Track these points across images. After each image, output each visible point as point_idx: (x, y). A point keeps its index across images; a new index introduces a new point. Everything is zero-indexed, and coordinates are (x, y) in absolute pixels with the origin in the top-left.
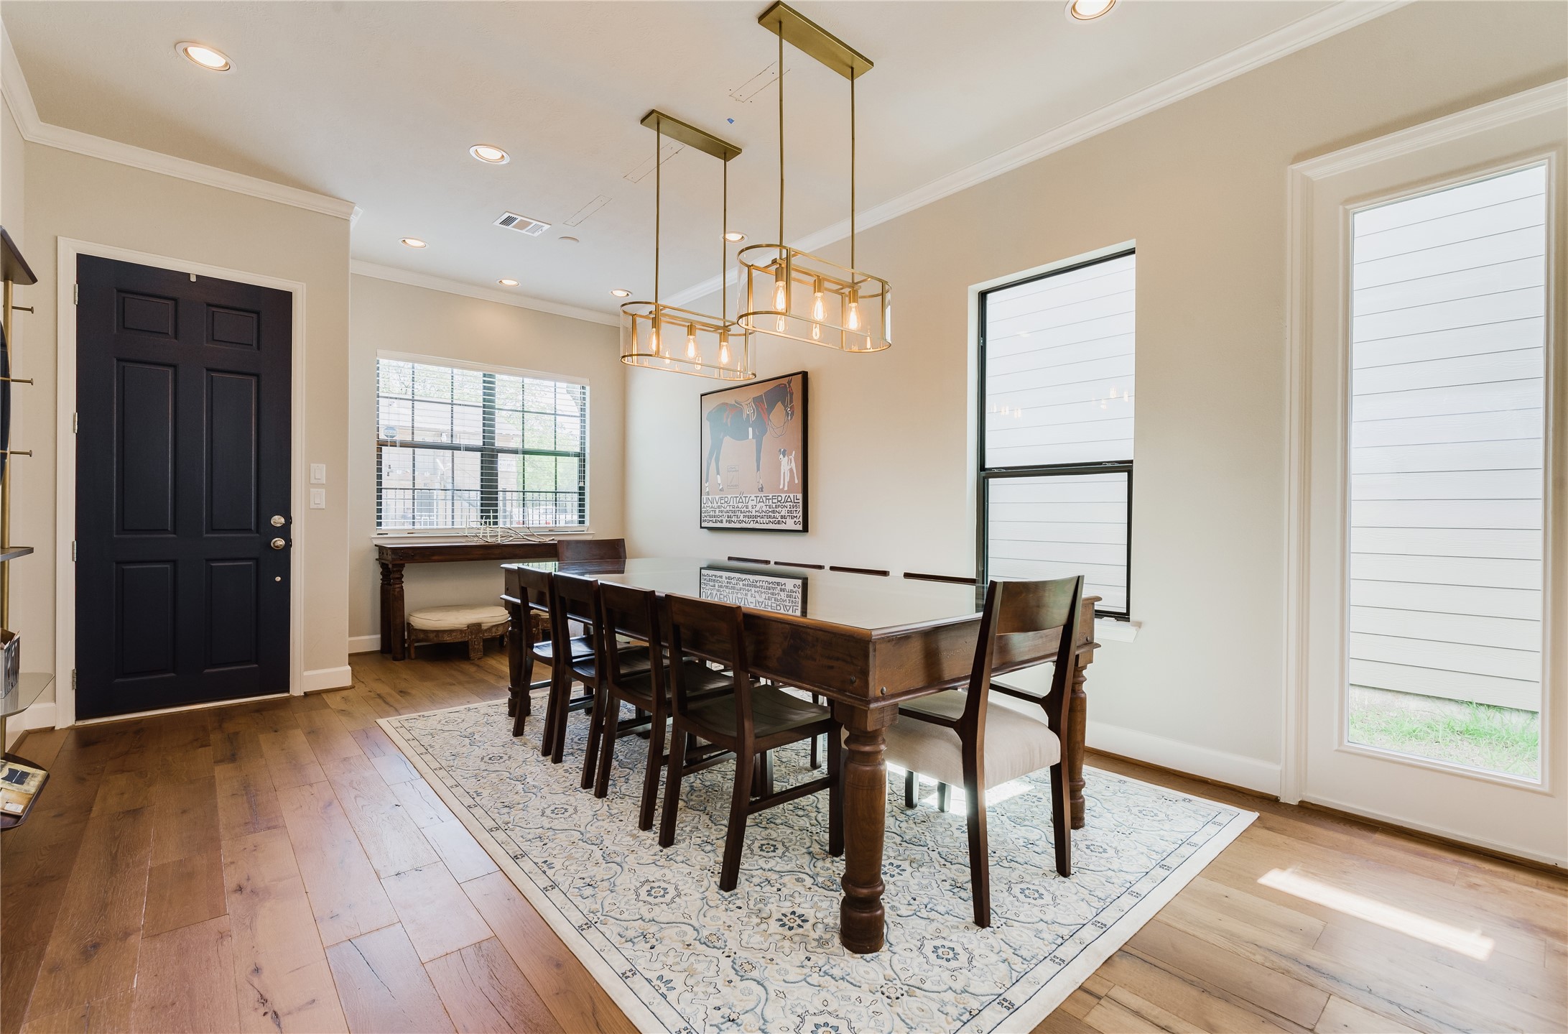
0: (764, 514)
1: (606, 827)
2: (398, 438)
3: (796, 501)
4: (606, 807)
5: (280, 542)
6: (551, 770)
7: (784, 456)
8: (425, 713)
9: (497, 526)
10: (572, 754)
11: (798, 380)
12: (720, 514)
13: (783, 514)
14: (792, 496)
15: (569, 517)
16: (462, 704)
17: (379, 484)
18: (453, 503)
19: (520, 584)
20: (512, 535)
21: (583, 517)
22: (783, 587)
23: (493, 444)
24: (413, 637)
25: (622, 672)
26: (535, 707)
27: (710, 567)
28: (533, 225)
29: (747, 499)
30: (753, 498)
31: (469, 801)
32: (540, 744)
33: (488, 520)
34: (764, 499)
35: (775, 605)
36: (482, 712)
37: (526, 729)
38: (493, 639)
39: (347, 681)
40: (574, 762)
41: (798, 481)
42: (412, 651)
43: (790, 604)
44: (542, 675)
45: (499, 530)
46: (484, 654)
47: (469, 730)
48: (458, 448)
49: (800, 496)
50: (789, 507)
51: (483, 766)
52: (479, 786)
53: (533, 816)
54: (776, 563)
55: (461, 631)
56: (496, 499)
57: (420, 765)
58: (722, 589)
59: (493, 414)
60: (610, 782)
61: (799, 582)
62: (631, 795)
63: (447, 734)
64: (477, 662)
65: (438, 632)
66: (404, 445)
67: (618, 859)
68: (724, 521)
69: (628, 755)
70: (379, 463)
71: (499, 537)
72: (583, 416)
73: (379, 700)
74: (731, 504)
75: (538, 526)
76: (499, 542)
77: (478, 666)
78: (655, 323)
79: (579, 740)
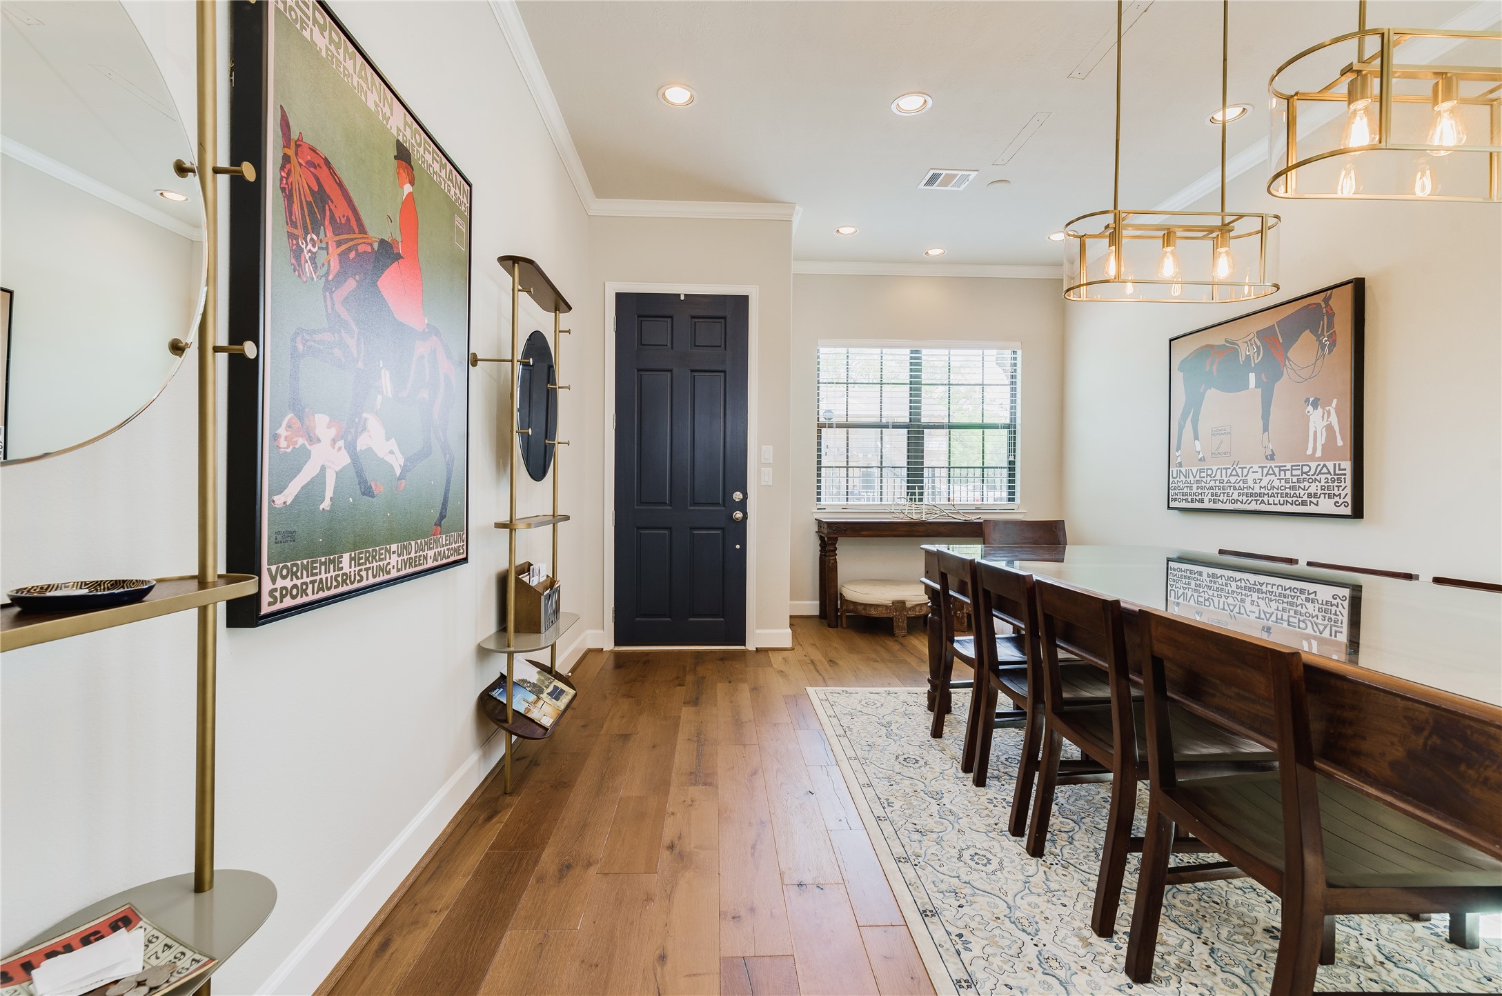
0: (1275, 491)
1: (1043, 908)
2: (834, 420)
3: (1337, 472)
4: (1041, 874)
5: (738, 515)
6: (972, 794)
7: (1315, 408)
8: (849, 689)
9: (922, 503)
10: (998, 778)
11: (1348, 292)
12: (1200, 491)
13: (1312, 490)
14: (1330, 465)
15: (998, 494)
16: (882, 685)
17: (819, 463)
18: (881, 480)
19: (939, 567)
20: (937, 512)
21: (1013, 494)
22: (1312, 596)
23: (919, 420)
24: (844, 607)
25: (1065, 695)
26: (956, 704)
27: (1182, 559)
28: (958, 177)
29: (1245, 471)
30: (1256, 468)
31: (879, 811)
32: (960, 754)
33: (913, 497)
34: (1277, 470)
35: (1296, 621)
36: (901, 698)
37: (946, 730)
38: (917, 618)
39: (788, 643)
40: (1002, 791)
41: (1343, 441)
42: (844, 620)
43: (1326, 622)
44: (963, 675)
45: (924, 507)
46: (908, 632)
47: (888, 719)
48: (886, 426)
49: (1347, 465)
50: (1323, 481)
51: (898, 768)
52: (890, 794)
53: (948, 855)
54: (1309, 564)
55: (886, 607)
56: (922, 475)
57: (838, 749)
58: (1201, 590)
59: (919, 389)
60: (1048, 836)
61: (1346, 592)
62: (1078, 866)
63: (866, 717)
64: (901, 640)
65: (866, 606)
66: (839, 426)
67: (1061, 974)
68: (1206, 500)
69: (1072, 799)
70: (819, 444)
71: (924, 514)
72: (1013, 383)
73: (811, 667)
74: (1218, 477)
75: (966, 503)
76: (924, 519)
77: (901, 644)
78: (1114, 236)
79: (1007, 760)
